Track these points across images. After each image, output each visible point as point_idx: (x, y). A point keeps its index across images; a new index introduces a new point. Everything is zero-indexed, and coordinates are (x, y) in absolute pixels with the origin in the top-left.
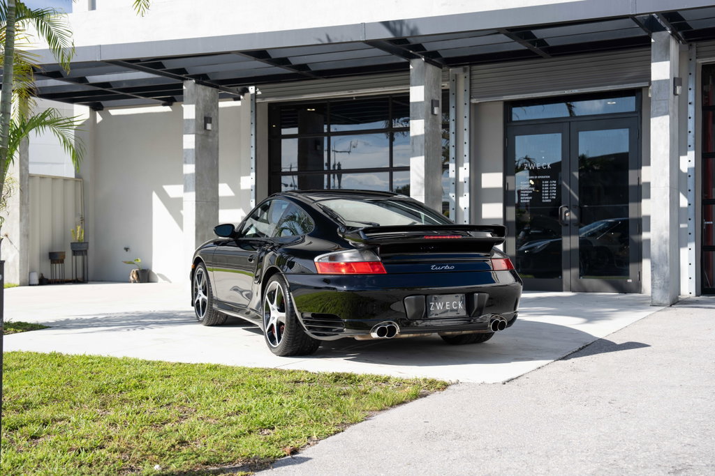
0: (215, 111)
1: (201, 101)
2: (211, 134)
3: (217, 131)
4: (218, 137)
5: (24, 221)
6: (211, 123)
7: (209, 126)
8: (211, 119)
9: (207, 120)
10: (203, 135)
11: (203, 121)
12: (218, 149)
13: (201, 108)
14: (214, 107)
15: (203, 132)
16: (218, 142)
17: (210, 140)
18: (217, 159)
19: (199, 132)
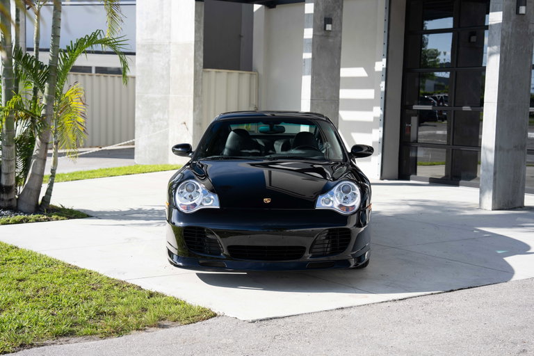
0: (339, 11)
1: (321, 3)
2: (332, 34)
3: (341, 31)
4: (341, 37)
5: (197, 112)
6: (331, 23)
7: (329, 27)
8: (331, 19)
9: (328, 20)
10: (322, 35)
11: (323, 22)
12: (340, 48)
13: (321, 10)
14: (337, 7)
15: (323, 33)
16: (341, 41)
17: (331, 40)
18: (340, 58)
19: (318, 33)
